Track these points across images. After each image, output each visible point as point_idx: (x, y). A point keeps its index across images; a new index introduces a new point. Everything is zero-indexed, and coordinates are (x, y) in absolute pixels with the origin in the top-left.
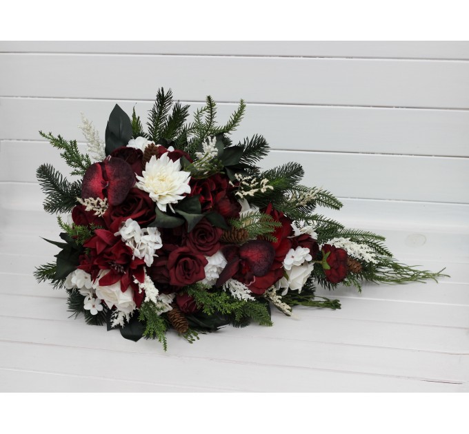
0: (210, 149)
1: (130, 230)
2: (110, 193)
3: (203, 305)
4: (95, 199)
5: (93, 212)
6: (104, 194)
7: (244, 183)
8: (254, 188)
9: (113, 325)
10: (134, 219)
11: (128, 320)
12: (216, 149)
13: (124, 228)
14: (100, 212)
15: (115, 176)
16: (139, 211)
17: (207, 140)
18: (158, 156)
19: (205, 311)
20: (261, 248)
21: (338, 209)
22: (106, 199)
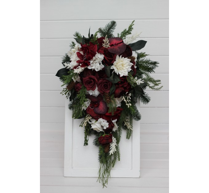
0: (139, 82)
1: (100, 57)
2: (112, 47)
3: (79, 93)
4: (109, 42)
5: (104, 42)
6: (112, 45)
7: (128, 97)
8: (127, 101)
9: (64, 64)
10: (104, 58)
11: (67, 68)
12: (140, 84)
13: (100, 55)
14: (104, 45)
15: (119, 47)
16: (108, 59)
17: (142, 80)
18: (131, 62)
19: (77, 95)
20: (104, 108)
21: (127, 138)
22: (110, 46)
